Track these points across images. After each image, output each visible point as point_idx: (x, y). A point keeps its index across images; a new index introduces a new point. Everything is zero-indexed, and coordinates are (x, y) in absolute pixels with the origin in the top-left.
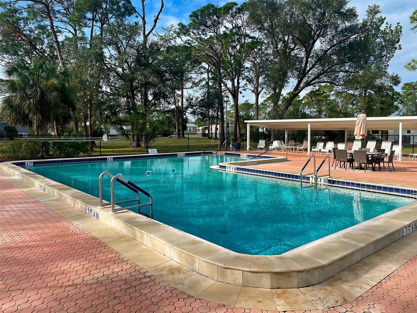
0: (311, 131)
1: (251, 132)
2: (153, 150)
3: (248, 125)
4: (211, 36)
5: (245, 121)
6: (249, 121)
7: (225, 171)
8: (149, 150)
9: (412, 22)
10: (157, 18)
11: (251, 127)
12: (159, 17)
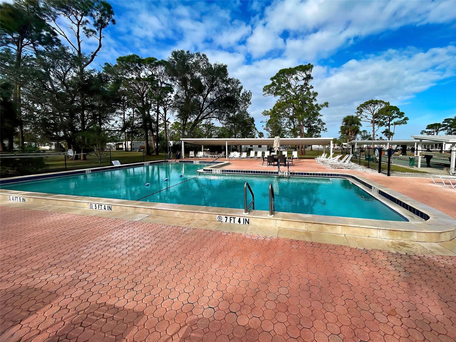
0: (228, 146)
1: (185, 147)
2: (116, 161)
3: (183, 142)
4: (133, 77)
5: (181, 139)
6: (184, 139)
7: (211, 173)
8: (113, 162)
9: (264, 91)
10: (95, 55)
11: (185, 143)
12: (97, 54)
